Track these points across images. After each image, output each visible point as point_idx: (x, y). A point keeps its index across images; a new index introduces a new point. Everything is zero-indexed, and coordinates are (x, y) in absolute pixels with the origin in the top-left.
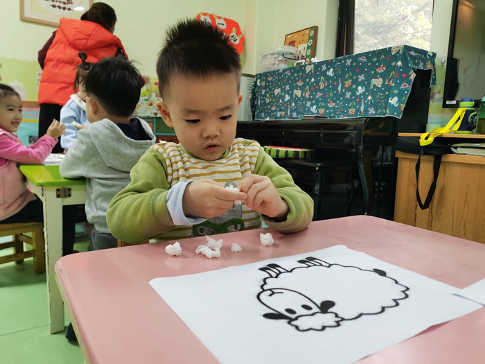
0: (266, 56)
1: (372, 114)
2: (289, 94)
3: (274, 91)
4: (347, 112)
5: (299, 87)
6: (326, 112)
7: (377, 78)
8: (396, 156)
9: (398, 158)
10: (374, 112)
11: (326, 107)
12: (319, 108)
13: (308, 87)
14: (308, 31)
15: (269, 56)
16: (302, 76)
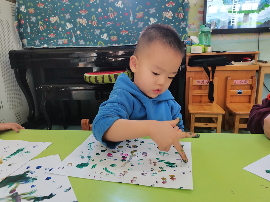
2: (70, 22)
3: (49, 18)
5: (84, 16)
6: (119, 39)
7: (168, 12)
11: (119, 35)
12: (112, 35)
13: (94, 16)
16: (85, 5)
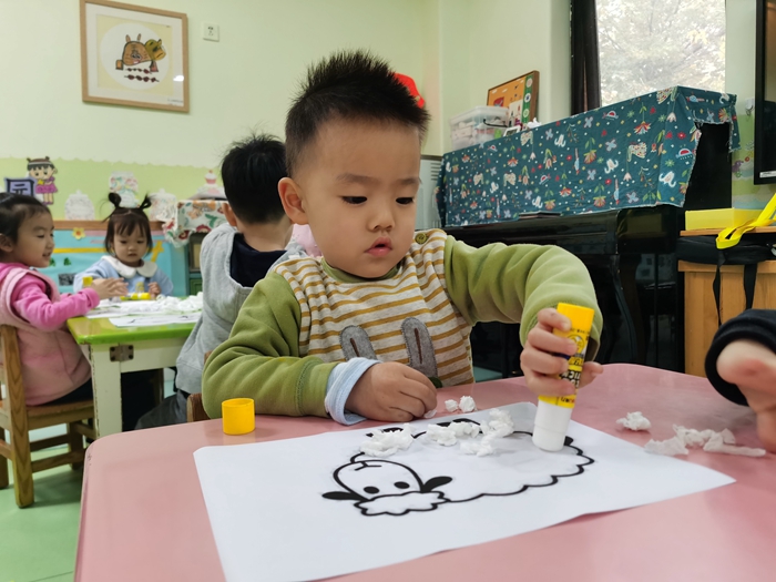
0: (457, 124)
1: (633, 203)
2: (496, 182)
3: (472, 178)
4: (593, 202)
5: (512, 168)
6: (557, 206)
7: (638, 144)
8: (680, 270)
9: (683, 273)
10: (636, 200)
11: (557, 198)
12: (546, 199)
13: (525, 168)
14: (522, 81)
15: (462, 125)
16: (515, 151)
